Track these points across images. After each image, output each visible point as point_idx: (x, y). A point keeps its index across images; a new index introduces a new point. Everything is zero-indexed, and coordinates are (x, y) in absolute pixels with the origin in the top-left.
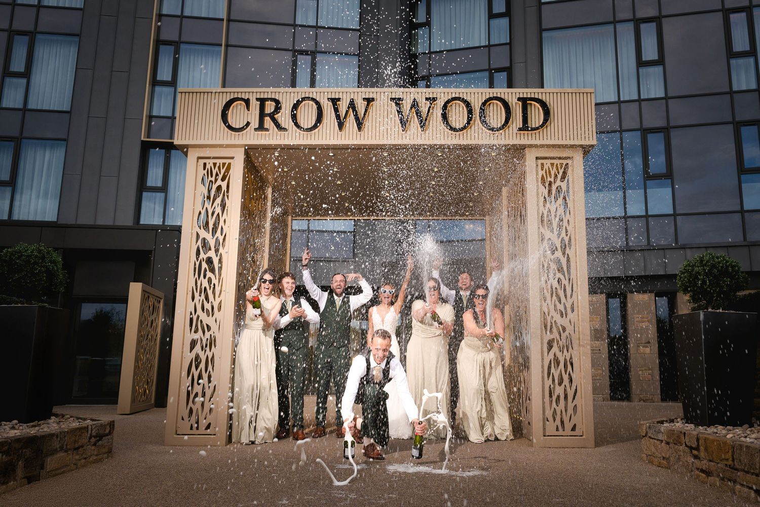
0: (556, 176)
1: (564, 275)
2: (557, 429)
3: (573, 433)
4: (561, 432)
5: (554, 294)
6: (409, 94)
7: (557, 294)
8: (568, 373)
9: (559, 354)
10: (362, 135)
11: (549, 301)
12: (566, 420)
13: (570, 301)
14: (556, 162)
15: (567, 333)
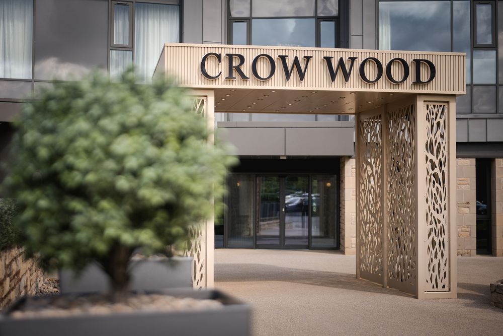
0: (437, 114)
1: (440, 184)
2: (433, 288)
3: (443, 290)
4: (435, 289)
5: (433, 198)
6: (337, 54)
7: (435, 198)
8: (441, 251)
9: (436, 239)
10: (303, 83)
11: (429, 202)
12: (439, 281)
13: (444, 203)
14: (436, 104)
15: (441, 224)
